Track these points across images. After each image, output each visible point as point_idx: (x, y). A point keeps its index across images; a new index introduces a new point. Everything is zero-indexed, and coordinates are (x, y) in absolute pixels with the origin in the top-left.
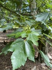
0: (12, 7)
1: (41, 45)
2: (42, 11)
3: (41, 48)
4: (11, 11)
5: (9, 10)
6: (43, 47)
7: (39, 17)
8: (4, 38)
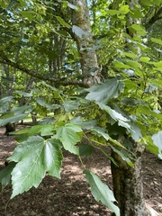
0: (37, 63)
1: (121, 172)
2: (111, 75)
3: (122, 181)
4: (31, 74)
5: (27, 71)
6: (126, 177)
7: (95, 91)
8: (6, 153)
